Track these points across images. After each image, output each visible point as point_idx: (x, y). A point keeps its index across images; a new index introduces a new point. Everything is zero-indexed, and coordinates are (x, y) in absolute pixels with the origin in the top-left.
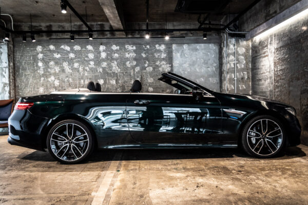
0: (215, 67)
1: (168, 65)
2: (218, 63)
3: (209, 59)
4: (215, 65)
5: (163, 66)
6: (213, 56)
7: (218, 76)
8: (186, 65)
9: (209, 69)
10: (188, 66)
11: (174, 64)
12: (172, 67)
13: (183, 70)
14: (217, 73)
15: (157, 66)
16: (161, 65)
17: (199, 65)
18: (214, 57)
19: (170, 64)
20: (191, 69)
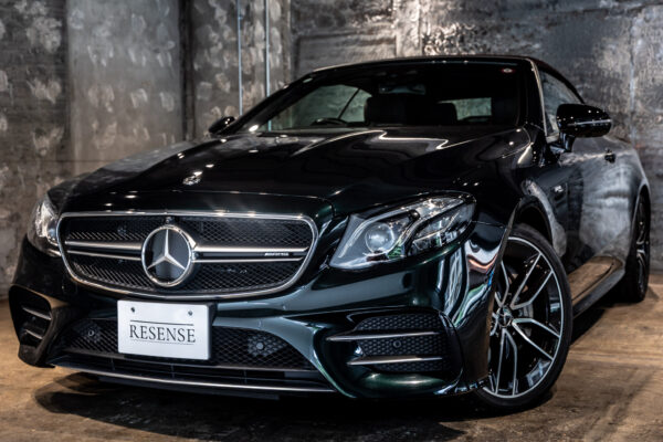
0: (171, 51)
1: (55, 23)
2: (178, 41)
3: (159, 22)
4: (172, 44)
5: (38, 23)
6: (167, 11)
7: (178, 86)
8: (103, 32)
9: (159, 57)
10: (109, 38)
11: (70, 19)
12: (64, 30)
13: (96, 52)
14: (177, 76)
15: (19, 18)
16: (31, 17)
17: (135, 40)
18: (170, 14)
19: (58, 18)
20: (115, 50)
